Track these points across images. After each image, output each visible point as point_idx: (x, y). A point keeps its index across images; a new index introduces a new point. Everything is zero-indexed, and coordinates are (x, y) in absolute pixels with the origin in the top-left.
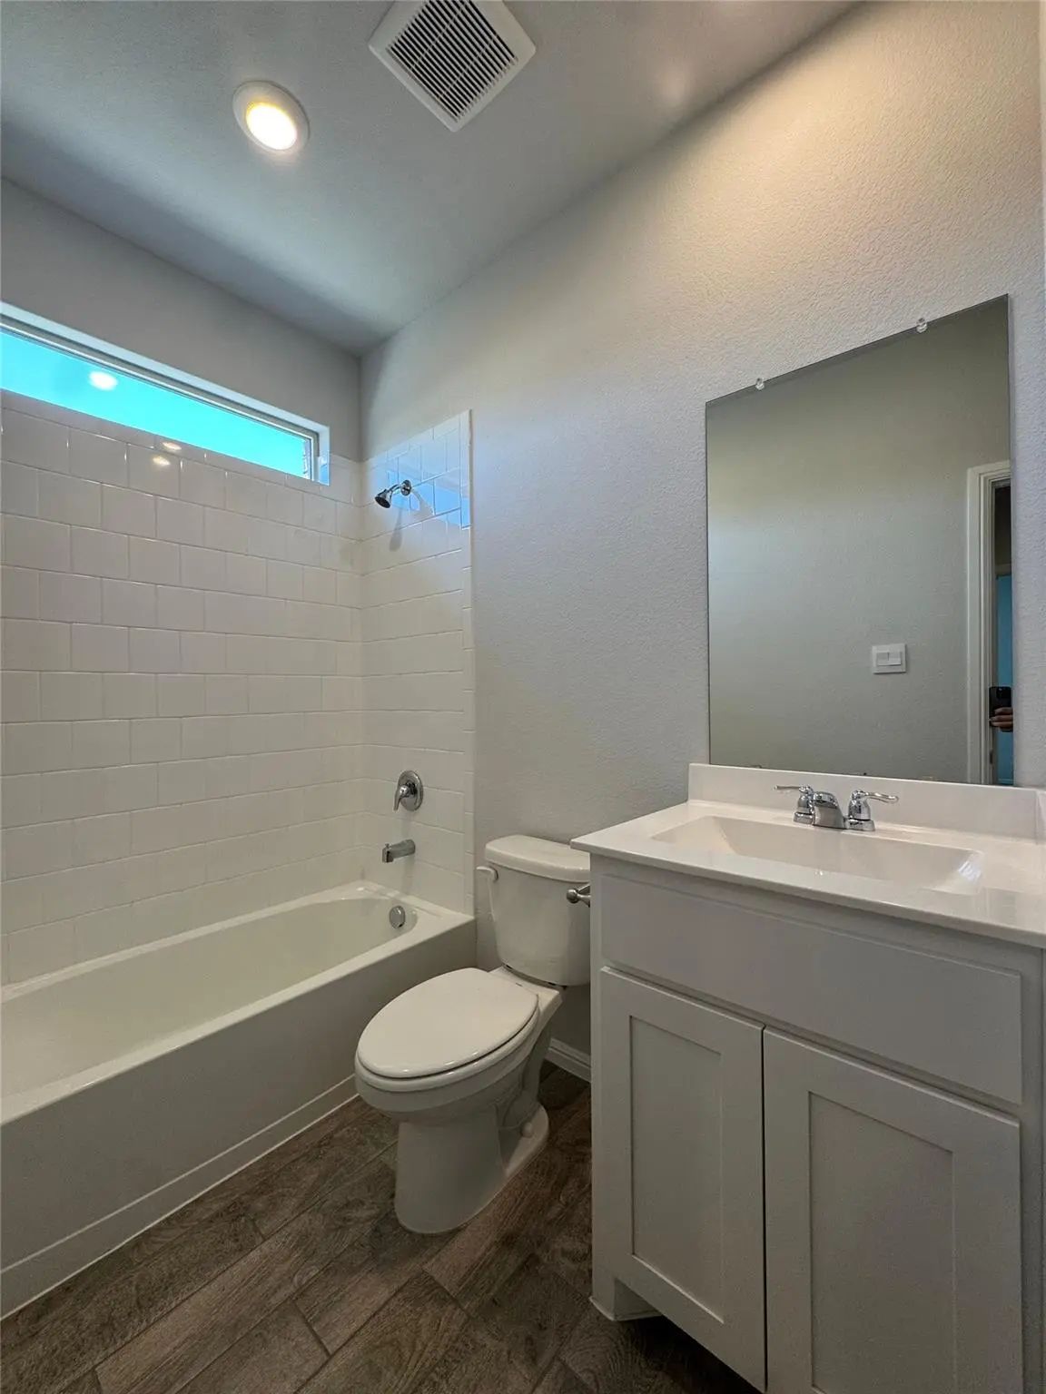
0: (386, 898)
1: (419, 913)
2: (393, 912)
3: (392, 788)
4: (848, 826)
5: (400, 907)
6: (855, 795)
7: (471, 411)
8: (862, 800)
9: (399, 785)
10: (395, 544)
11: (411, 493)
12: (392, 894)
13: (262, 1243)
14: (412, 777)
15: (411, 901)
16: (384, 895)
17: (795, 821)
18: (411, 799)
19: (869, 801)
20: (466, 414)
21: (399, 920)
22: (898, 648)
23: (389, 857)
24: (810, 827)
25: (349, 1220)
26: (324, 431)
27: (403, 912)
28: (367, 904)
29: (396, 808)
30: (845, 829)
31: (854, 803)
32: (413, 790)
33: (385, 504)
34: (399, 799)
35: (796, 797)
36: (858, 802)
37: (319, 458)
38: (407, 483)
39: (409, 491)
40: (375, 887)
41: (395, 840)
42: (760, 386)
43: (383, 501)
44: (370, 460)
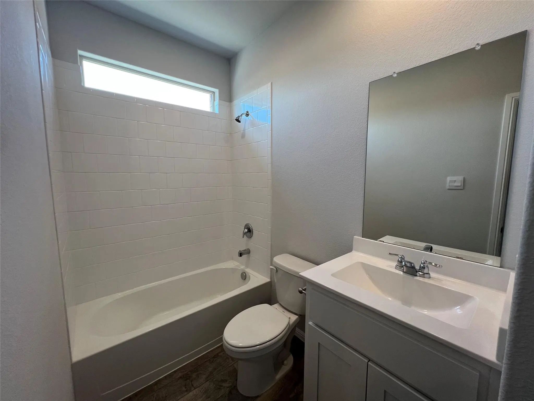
0: (240, 268)
1: (251, 276)
2: (242, 274)
3: (242, 229)
4: (418, 275)
5: (245, 273)
6: (423, 262)
7: (272, 83)
8: (426, 265)
9: (245, 229)
10: (243, 136)
11: (249, 116)
12: (242, 267)
13: (194, 390)
14: (249, 226)
15: (248, 270)
16: (239, 267)
17: (395, 268)
18: (248, 234)
19: (429, 266)
20: (270, 84)
21: (244, 277)
22: (461, 178)
23: (241, 255)
24: (402, 273)
25: (222, 387)
26: (216, 91)
27: (246, 275)
28: (234, 270)
29: (243, 237)
30: (417, 276)
31: (422, 265)
32: (249, 231)
33: (239, 122)
34: (244, 234)
35: (397, 258)
36: (424, 266)
37: (215, 102)
38: (247, 112)
39: (248, 115)
40: (237, 264)
41: (242, 249)
42: (395, 75)
43: (238, 121)
44: (234, 102)
